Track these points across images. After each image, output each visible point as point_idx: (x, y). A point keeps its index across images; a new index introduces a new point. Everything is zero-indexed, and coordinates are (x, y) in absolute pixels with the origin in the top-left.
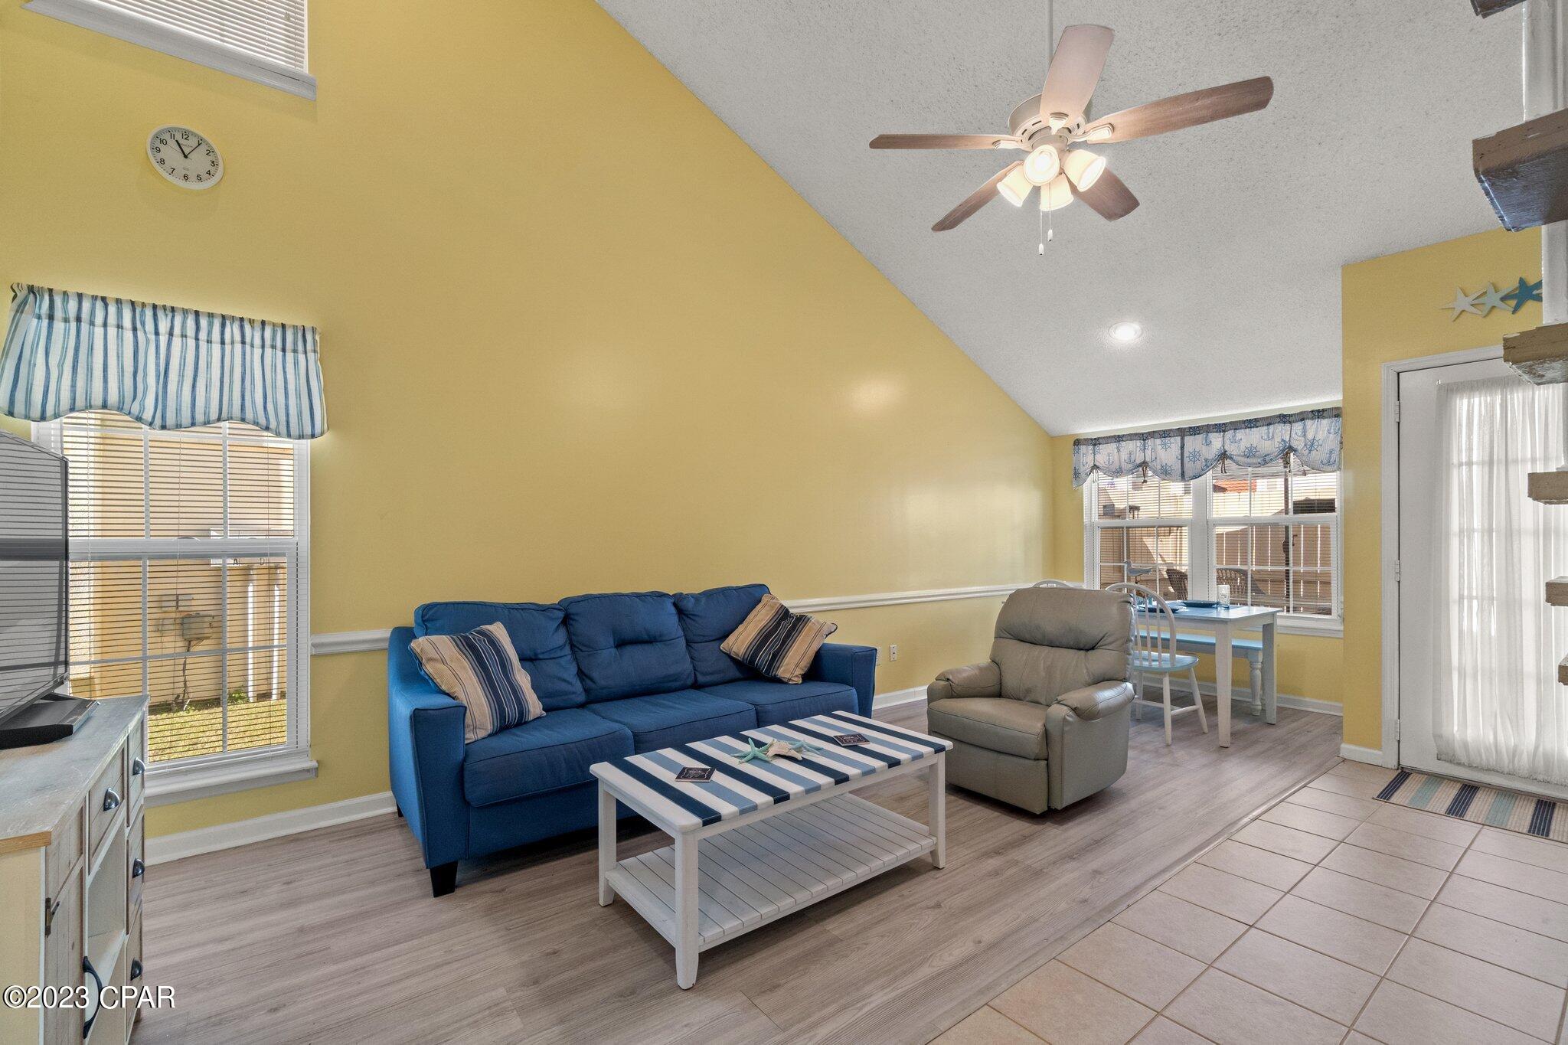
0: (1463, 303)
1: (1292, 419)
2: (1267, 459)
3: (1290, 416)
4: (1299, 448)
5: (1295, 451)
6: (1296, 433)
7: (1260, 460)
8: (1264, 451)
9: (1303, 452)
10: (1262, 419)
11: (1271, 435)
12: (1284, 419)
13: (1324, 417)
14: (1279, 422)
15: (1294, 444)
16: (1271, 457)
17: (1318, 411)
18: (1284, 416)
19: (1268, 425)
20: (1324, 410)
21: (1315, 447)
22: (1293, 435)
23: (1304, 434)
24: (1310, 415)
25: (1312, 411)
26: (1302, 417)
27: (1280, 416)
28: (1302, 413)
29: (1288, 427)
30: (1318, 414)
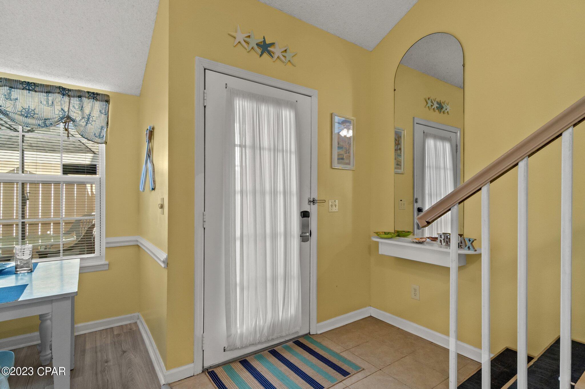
0: (240, 37)
1: (70, 93)
2: (48, 122)
3: (69, 90)
4: (78, 119)
5: (74, 121)
6: (74, 107)
7: (40, 122)
8: (45, 115)
9: (81, 123)
10: (42, 85)
11: (50, 102)
12: (64, 91)
13: (97, 100)
14: (59, 93)
15: (73, 115)
16: (51, 121)
17: (93, 93)
18: (64, 89)
19: (47, 92)
20: (97, 94)
21: (90, 121)
22: (71, 108)
23: (82, 108)
24: (87, 95)
25: (88, 92)
26: (80, 94)
27: (59, 88)
28: (79, 91)
29: (66, 99)
30: (94, 96)
